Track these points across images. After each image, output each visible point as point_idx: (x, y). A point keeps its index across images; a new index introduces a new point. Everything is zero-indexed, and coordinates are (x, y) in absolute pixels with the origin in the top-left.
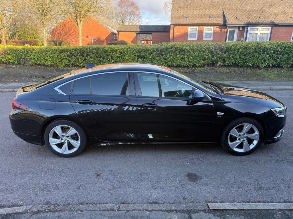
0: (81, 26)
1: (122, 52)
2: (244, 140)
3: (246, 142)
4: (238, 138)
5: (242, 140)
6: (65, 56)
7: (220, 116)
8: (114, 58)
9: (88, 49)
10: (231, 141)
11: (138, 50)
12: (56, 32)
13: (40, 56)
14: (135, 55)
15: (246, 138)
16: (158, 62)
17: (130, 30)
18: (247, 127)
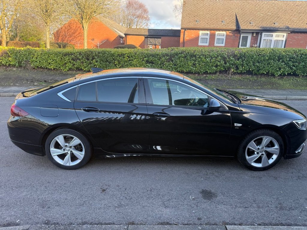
0: (87, 28)
1: (130, 56)
2: (262, 154)
3: (264, 157)
4: (256, 151)
5: (260, 154)
6: (69, 59)
7: (238, 128)
8: (121, 63)
9: (94, 53)
10: (249, 155)
11: (147, 54)
12: (61, 34)
13: (43, 59)
14: (143, 60)
15: (265, 151)
16: (167, 67)
17: (138, 34)
18: (266, 140)
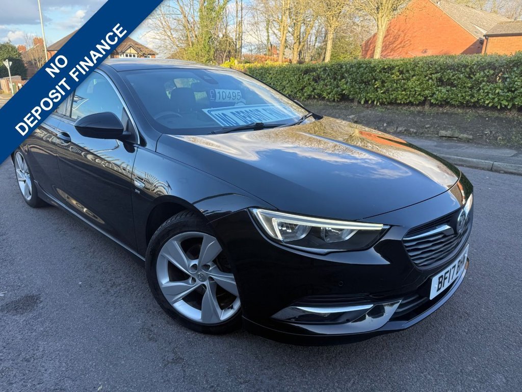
1: (404, 71)
6: (309, 79)
8: (386, 85)
9: (344, 67)
11: (440, 65)
12: (371, 45)
13: (277, 79)
14: (431, 78)
16: (488, 95)
